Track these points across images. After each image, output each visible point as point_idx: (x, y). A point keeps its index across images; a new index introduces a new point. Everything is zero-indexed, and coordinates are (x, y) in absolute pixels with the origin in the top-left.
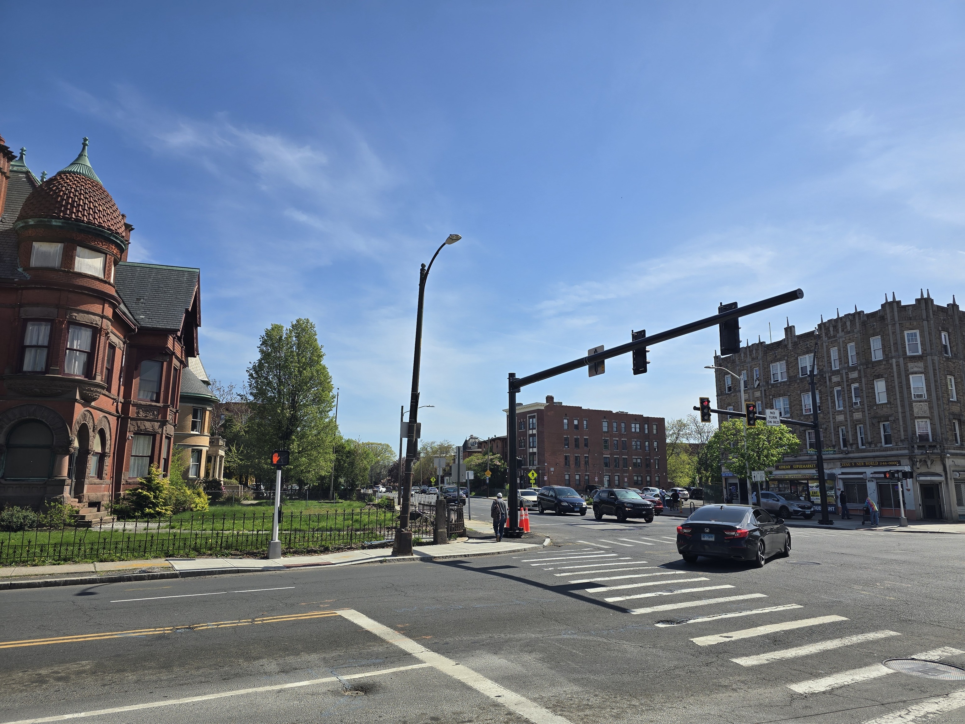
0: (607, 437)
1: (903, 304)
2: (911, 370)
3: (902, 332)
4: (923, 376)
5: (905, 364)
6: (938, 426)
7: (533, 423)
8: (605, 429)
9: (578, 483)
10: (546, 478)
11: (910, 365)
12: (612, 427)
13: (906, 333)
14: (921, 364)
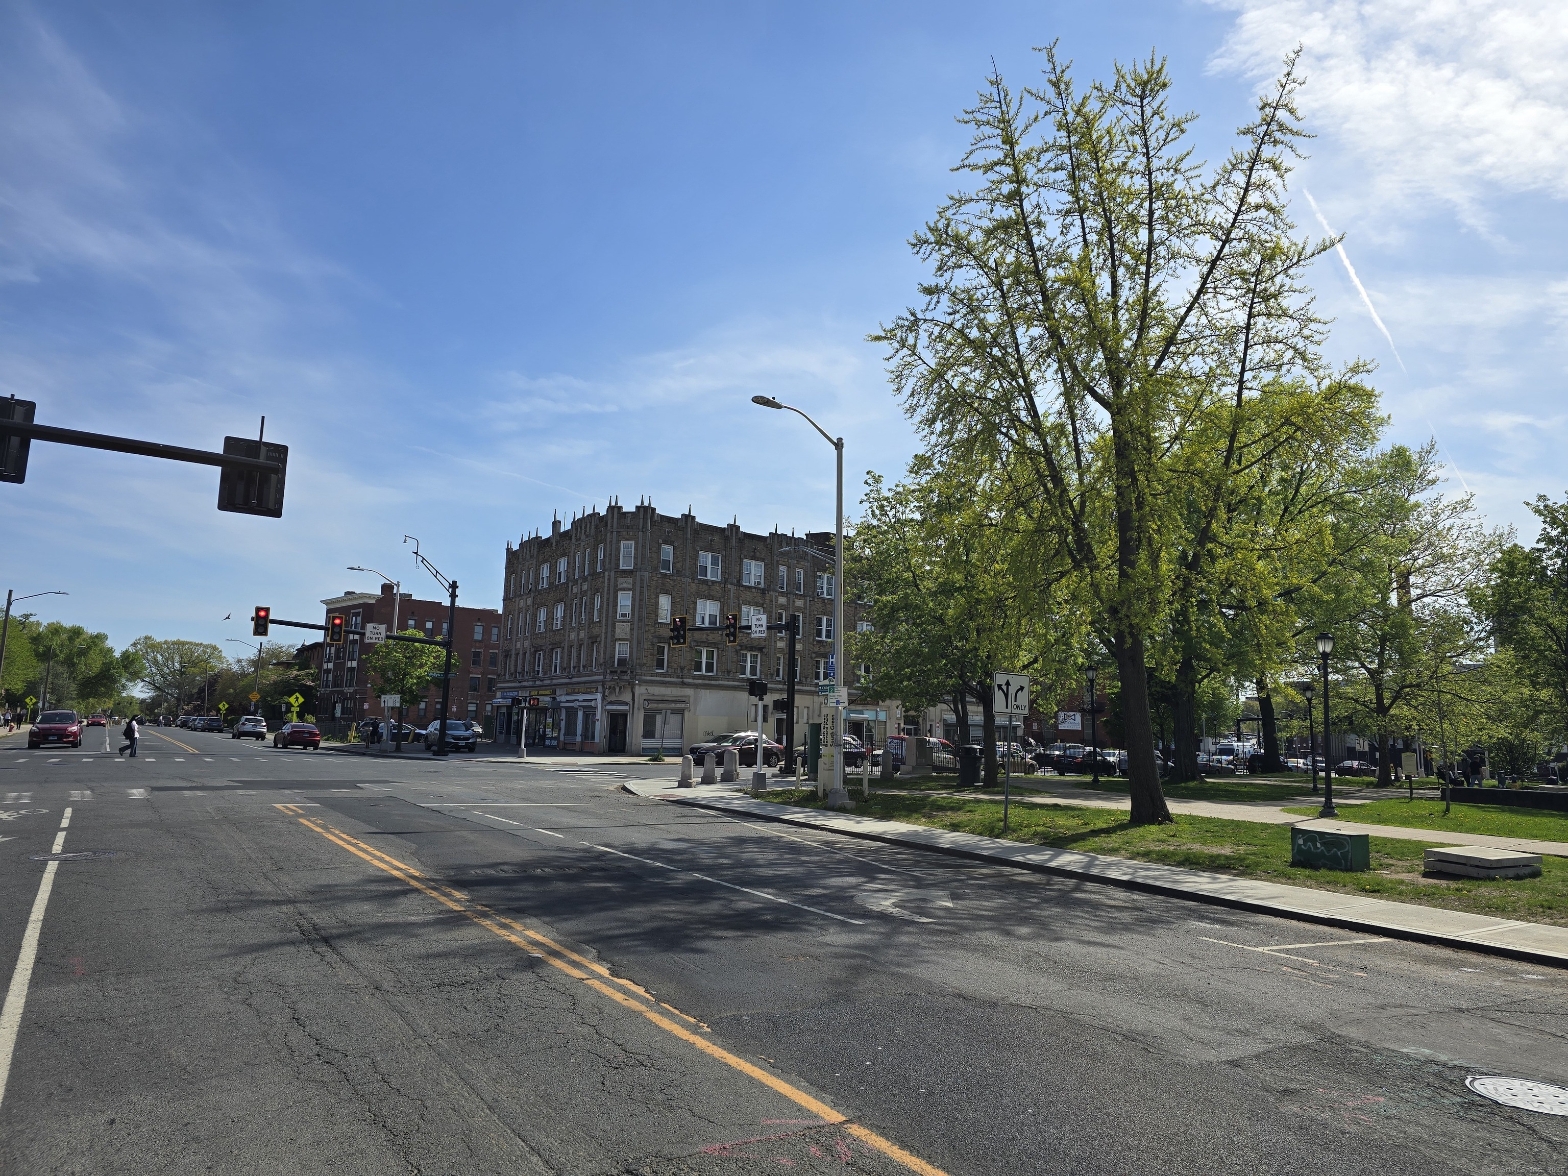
0: (480, 648)
1: (624, 510)
2: (620, 586)
3: (618, 542)
4: (631, 592)
5: (616, 578)
6: (635, 650)
7: (356, 624)
8: (478, 636)
9: (422, 713)
10: (366, 706)
11: (620, 580)
12: (490, 634)
13: (622, 543)
14: (630, 580)
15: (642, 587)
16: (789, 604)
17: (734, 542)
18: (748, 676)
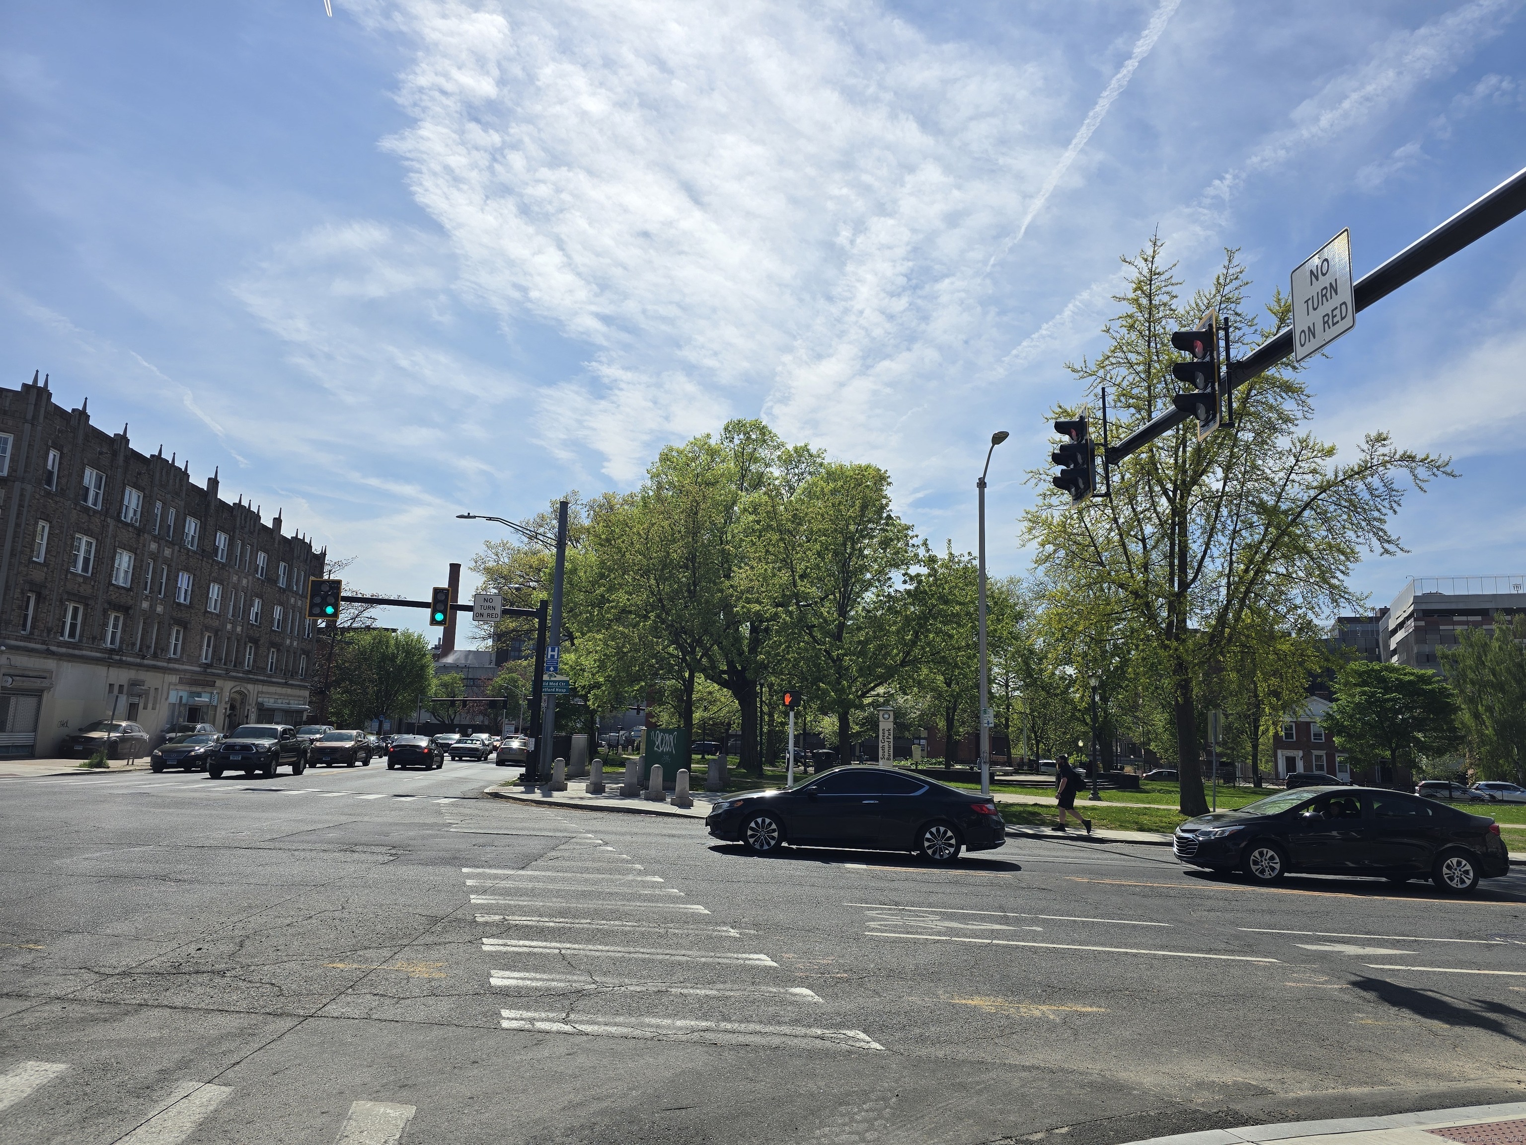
15: (21, 506)
16: (158, 552)
17: (121, 460)
18: (109, 645)
